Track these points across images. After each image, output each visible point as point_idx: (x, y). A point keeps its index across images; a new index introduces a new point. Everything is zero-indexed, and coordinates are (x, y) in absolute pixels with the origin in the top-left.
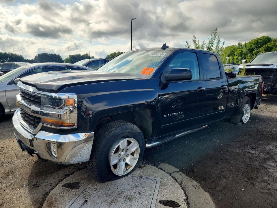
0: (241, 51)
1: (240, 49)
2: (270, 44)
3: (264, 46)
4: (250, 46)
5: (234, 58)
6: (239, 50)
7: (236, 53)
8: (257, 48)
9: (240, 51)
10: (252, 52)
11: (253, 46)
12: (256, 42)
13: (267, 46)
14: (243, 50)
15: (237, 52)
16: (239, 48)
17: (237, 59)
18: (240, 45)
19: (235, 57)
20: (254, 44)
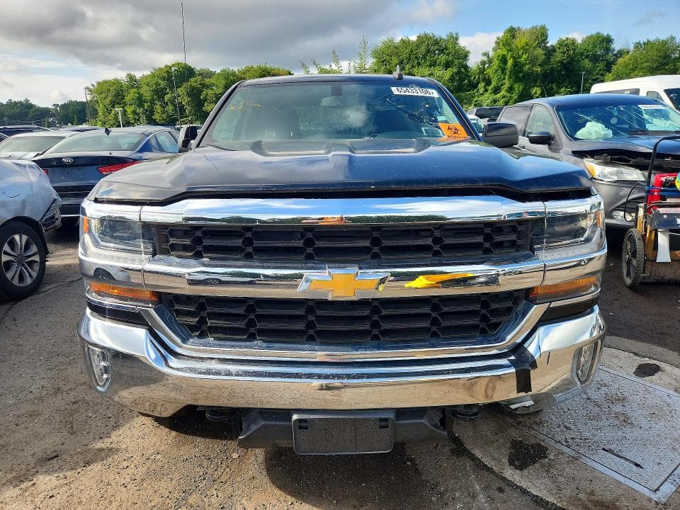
0: (139, 93)
1: (135, 90)
2: (196, 82)
3: (185, 85)
4: (156, 84)
5: (125, 111)
6: (132, 90)
7: (128, 99)
8: (171, 88)
9: (137, 95)
10: (163, 98)
11: (163, 83)
12: (165, 74)
13: (191, 85)
14: (142, 91)
15: (130, 96)
16: (133, 87)
17: (134, 112)
18: (131, 78)
19: (129, 109)
20: (164, 79)
